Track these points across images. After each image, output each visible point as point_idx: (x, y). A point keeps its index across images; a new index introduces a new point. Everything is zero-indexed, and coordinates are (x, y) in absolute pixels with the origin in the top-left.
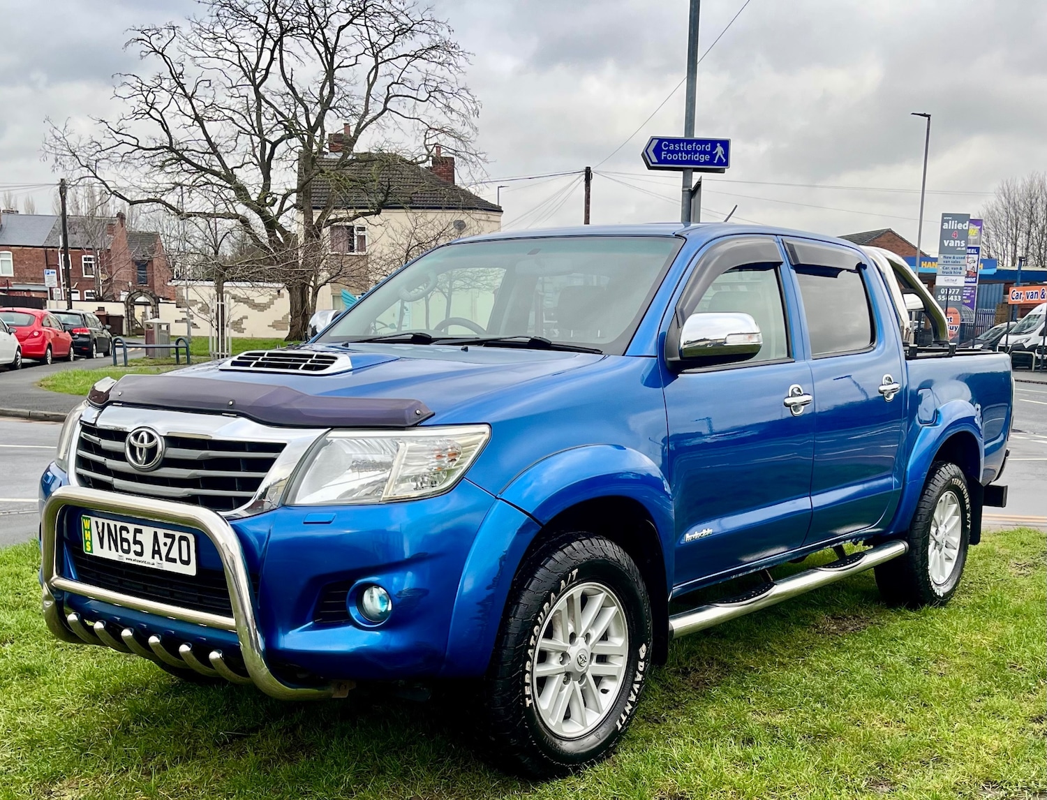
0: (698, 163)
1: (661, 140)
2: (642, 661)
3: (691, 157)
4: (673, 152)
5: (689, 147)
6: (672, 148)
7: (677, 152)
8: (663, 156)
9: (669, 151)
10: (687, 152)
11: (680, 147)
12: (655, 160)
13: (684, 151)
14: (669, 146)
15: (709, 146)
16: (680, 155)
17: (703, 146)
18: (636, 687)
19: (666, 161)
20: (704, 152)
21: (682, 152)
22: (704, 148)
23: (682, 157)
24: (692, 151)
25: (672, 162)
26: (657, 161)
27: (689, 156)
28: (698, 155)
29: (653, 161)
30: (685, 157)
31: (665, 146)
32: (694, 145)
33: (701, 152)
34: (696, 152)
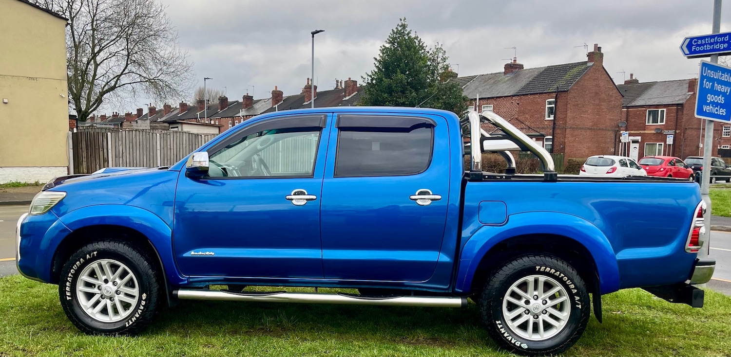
0: (719, 50)
1: (692, 39)
2: (144, 300)
3: (713, 47)
4: (700, 45)
5: (712, 40)
6: (699, 42)
7: (703, 45)
8: (693, 49)
9: (697, 45)
10: (711, 44)
11: (705, 41)
12: (687, 52)
13: (708, 43)
14: (697, 42)
15: (727, 37)
16: (705, 46)
17: (723, 38)
18: (140, 311)
19: (695, 52)
20: (724, 42)
21: (706, 44)
22: (724, 39)
23: (706, 48)
24: (714, 42)
25: (700, 52)
26: (688, 53)
27: (712, 46)
28: (718, 45)
29: (686, 53)
30: (709, 47)
31: (695, 42)
32: (716, 38)
33: (721, 43)
34: (717, 43)
